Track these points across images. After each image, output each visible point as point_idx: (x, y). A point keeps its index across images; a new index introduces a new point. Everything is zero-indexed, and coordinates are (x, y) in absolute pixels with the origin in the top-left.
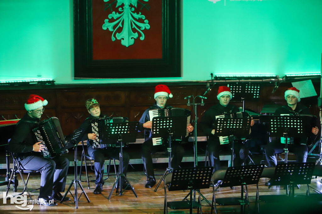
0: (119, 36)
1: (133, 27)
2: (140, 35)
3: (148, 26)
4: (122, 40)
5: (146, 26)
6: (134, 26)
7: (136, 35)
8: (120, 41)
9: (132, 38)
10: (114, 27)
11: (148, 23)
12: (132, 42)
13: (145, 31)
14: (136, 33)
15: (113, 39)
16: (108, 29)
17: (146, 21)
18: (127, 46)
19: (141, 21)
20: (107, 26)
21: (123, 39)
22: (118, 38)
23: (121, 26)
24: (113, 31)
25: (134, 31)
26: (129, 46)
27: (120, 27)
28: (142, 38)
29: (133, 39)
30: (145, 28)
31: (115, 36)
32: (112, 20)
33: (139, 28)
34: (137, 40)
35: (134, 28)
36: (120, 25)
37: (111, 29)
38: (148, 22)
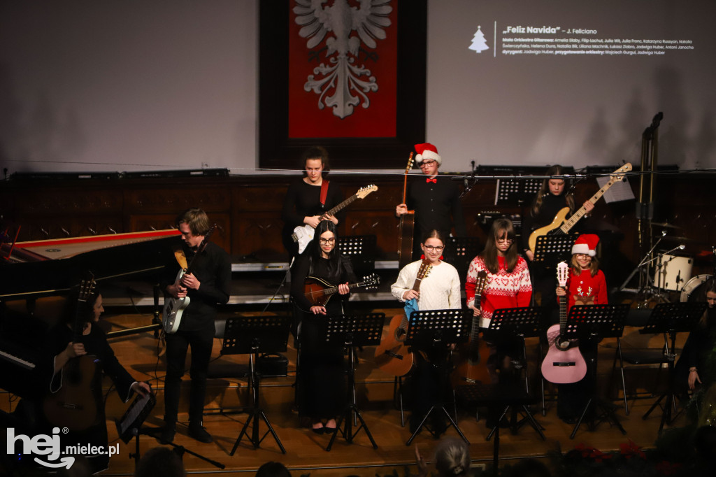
0: (329, 102)
1: (352, 88)
2: (362, 100)
3: (374, 86)
4: (334, 108)
5: (371, 85)
6: (353, 86)
7: (356, 101)
8: (331, 109)
9: (349, 105)
10: (322, 88)
11: (376, 82)
12: (349, 111)
13: (370, 94)
14: (357, 98)
15: (321, 106)
16: (312, 90)
17: (372, 78)
18: (342, 116)
19: (364, 78)
20: (313, 86)
21: (336, 106)
22: (329, 105)
23: (333, 86)
24: (320, 94)
25: (354, 93)
26: (345, 118)
27: (331, 87)
28: (365, 105)
29: (351, 107)
30: (371, 89)
31: (323, 101)
32: (319, 77)
33: (361, 88)
34: (357, 108)
35: (354, 89)
36: (332, 84)
37: (317, 91)
38: (375, 80)
